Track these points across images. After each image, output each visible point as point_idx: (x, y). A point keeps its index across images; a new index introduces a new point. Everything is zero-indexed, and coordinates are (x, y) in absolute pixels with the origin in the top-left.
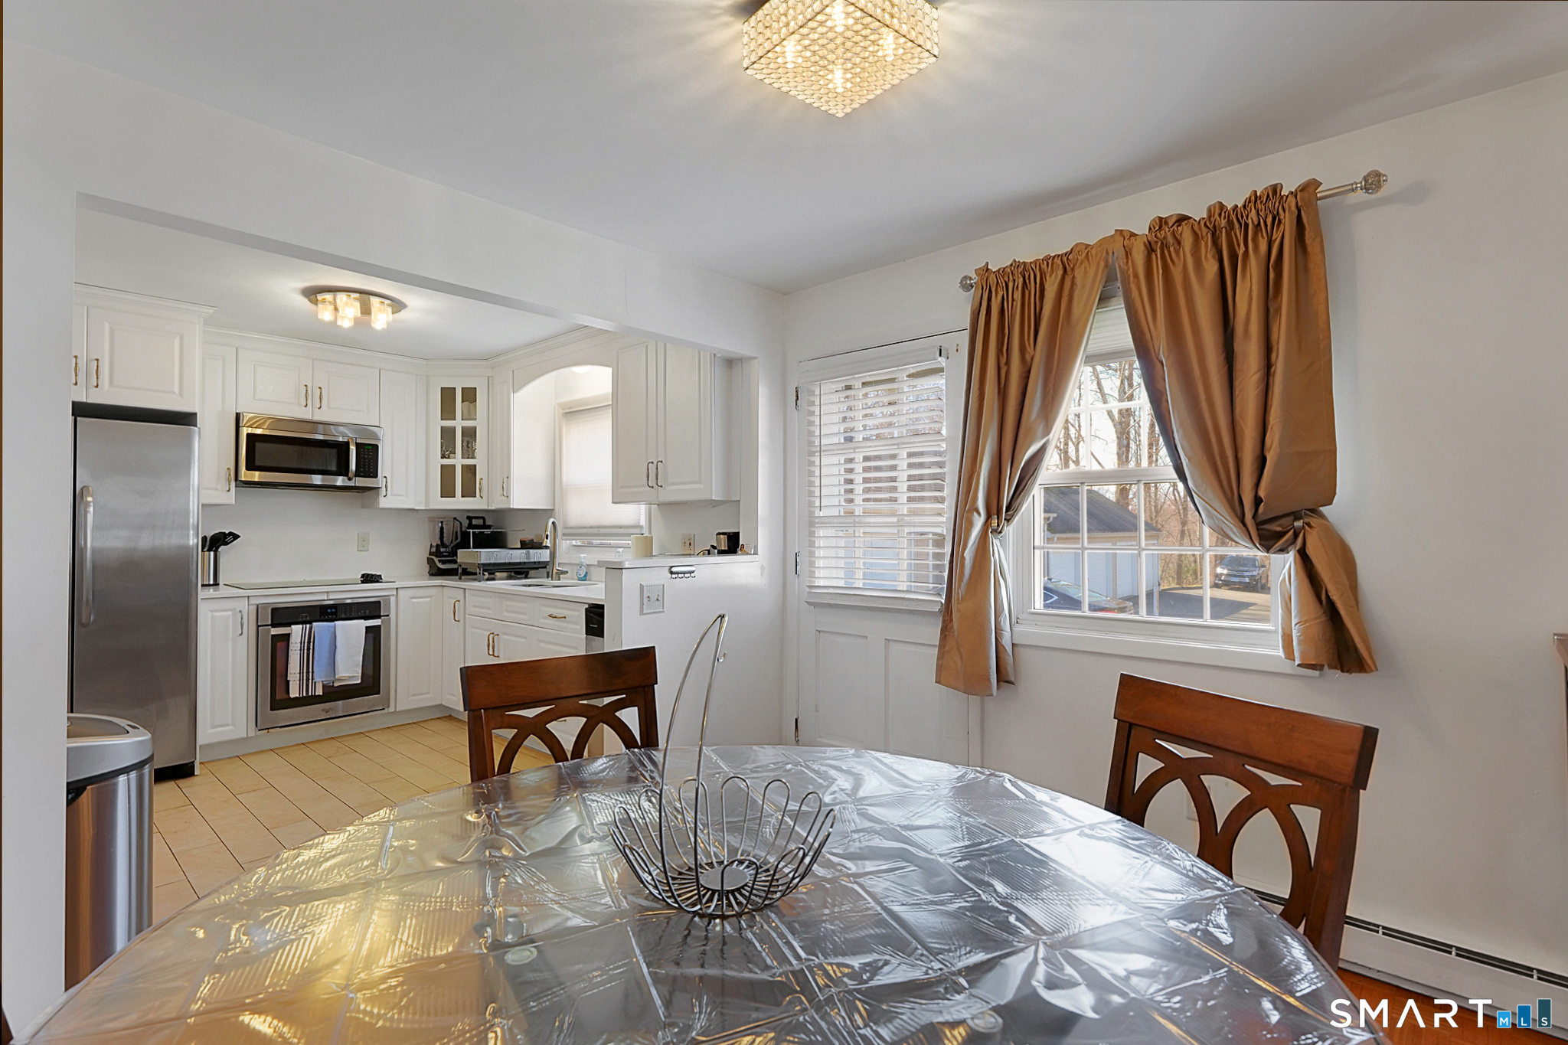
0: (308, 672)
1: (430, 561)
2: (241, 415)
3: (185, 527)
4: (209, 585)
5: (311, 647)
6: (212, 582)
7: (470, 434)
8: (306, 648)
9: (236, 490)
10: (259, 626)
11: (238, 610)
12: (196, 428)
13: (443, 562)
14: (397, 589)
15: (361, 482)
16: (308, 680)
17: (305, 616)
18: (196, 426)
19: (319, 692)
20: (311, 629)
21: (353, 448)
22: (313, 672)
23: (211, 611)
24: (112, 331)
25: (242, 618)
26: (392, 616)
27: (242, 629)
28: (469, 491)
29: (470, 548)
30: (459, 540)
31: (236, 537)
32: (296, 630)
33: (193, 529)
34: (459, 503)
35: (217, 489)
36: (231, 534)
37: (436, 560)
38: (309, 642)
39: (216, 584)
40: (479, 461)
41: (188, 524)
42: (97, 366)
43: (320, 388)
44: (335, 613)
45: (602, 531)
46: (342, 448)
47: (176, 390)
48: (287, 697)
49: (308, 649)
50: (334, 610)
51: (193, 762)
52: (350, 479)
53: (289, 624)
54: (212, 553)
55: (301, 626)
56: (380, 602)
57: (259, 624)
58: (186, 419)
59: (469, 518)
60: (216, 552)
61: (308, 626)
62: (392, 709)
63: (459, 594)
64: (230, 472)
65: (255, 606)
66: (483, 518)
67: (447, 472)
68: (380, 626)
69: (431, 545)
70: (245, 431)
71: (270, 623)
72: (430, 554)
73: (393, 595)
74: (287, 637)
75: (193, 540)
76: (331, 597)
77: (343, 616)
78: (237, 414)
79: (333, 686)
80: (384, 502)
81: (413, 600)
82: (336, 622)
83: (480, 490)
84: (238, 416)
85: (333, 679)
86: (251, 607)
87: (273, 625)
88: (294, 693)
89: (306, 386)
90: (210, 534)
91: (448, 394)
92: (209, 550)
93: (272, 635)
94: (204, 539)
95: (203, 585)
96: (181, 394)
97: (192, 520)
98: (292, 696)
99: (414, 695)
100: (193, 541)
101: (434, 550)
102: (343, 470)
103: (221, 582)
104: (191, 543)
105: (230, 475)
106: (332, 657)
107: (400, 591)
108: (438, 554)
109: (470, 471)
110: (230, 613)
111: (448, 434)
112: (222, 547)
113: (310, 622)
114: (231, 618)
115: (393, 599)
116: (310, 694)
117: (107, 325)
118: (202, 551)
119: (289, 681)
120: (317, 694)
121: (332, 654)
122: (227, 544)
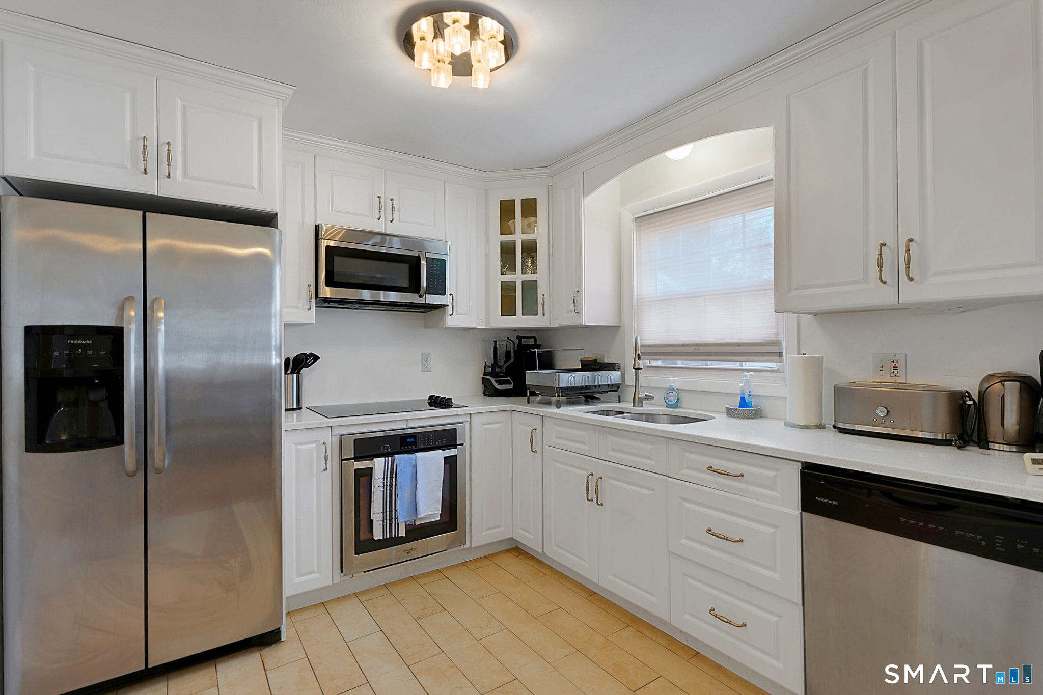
0: (391, 511)
1: (486, 382)
2: (320, 226)
3: (267, 348)
4: (293, 410)
5: (394, 483)
6: (295, 407)
7: (530, 249)
8: (388, 484)
9: (316, 309)
10: (343, 460)
11: (322, 442)
12: (276, 230)
13: (500, 383)
14: (470, 414)
15: (431, 299)
16: (391, 519)
17: (387, 448)
18: (277, 228)
19: (402, 533)
20: (393, 462)
21: (423, 262)
22: (396, 511)
23: (296, 444)
24: (184, 108)
25: (326, 452)
26: (467, 444)
27: (326, 464)
28: (530, 308)
29: (535, 369)
30: (513, 359)
31: (316, 358)
32: (379, 465)
33: (275, 351)
34: (521, 321)
35: (299, 307)
36: (311, 355)
37: (493, 380)
38: (392, 477)
39: (299, 408)
40: (541, 277)
41: (270, 345)
42: (168, 150)
43: (391, 200)
44: (414, 443)
45: (702, 349)
46: (414, 263)
47: (256, 185)
48: (370, 536)
49: (391, 485)
50: (413, 440)
51: (279, 629)
52: (421, 296)
53: (371, 457)
54: (295, 376)
55: (383, 459)
56: (456, 429)
57: (342, 458)
58: (267, 220)
59: (519, 338)
60: (298, 373)
61: (390, 458)
62: (467, 546)
63: (536, 422)
64: (310, 289)
65: (339, 437)
66: (534, 337)
67: (508, 290)
68: (456, 455)
69: (486, 364)
70: (324, 244)
71: (353, 457)
72: (485, 374)
73: (467, 422)
74: (369, 472)
75: (276, 359)
76: (410, 425)
77: (422, 446)
78: (316, 226)
79: (415, 524)
80: (451, 321)
81: (485, 426)
82: (417, 454)
83: (543, 306)
84: (317, 228)
85: (414, 518)
86: (334, 438)
87: (357, 458)
88: (378, 535)
89: (379, 197)
90: (292, 356)
91: (507, 209)
92: (292, 373)
93: (355, 470)
94: (287, 361)
95: (286, 410)
96: (260, 189)
97: (275, 341)
98: (376, 538)
99: (487, 530)
100: (276, 361)
101: (490, 370)
102: (415, 287)
103: (304, 405)
104: (274, 362)
105: (310, 291)
106: (414, 493)
107: (474, 418)
108: (493, 374)
109: (530, 288)
110: (314, 445)
111: (507, 251)
112: (304, 369)
113: (391, 454)
114: (315, 451)
115: (467, 425)
116: (393, 536)
117: (179, 102)
118: (286, 373)
119: (372, 521)
120: (400, 536)
121: (414, 490)
122: (308, 366)
